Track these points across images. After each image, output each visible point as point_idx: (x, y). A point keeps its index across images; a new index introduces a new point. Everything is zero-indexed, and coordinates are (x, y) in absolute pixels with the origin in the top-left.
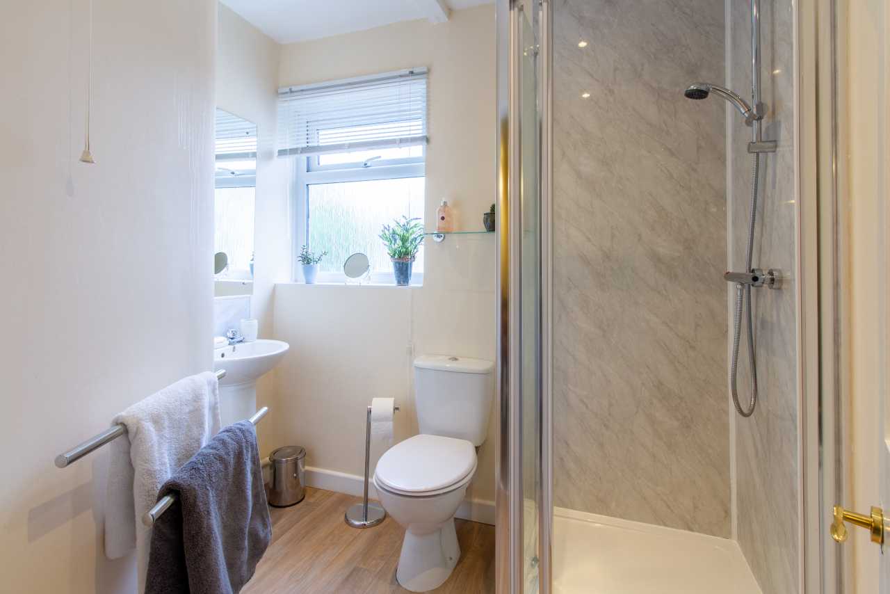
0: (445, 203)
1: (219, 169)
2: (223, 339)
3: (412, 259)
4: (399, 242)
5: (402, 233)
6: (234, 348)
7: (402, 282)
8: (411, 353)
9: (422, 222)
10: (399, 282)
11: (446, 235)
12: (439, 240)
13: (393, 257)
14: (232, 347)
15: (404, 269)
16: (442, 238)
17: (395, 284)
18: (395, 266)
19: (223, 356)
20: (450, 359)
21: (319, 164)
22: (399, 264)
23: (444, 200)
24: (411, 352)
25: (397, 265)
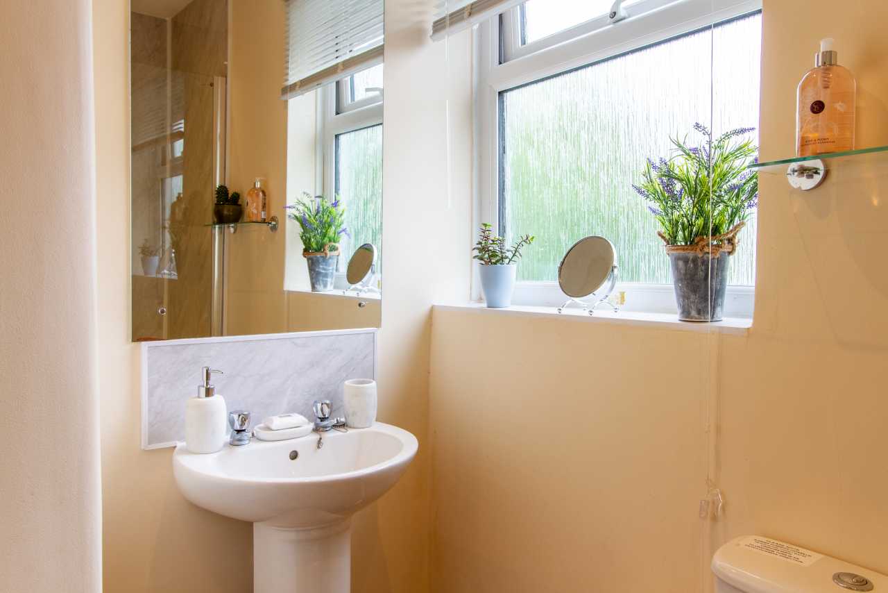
0: (829, 60)
1: (367, 90)
2: (298, 419)
3: (727, 248)
4: (686, 203)
5: (692, 175)
6: (319, 442)
7: (694, 313)
8: (714, 518)
9: (754, 139)
10: (686, 313)
11: (835, 162)
12: (806, 183)
13: (671, 240)
14: (316, 437)
15: (701, 274)
16: (818, 178)
17: (674, 317)
18: (676, 268)
19: (294, 456)
20: (838, 577)
21: (524, 42)
22: (686, 261)
23: (824, 46)
24: (714, 515)
25: (681, 263)
